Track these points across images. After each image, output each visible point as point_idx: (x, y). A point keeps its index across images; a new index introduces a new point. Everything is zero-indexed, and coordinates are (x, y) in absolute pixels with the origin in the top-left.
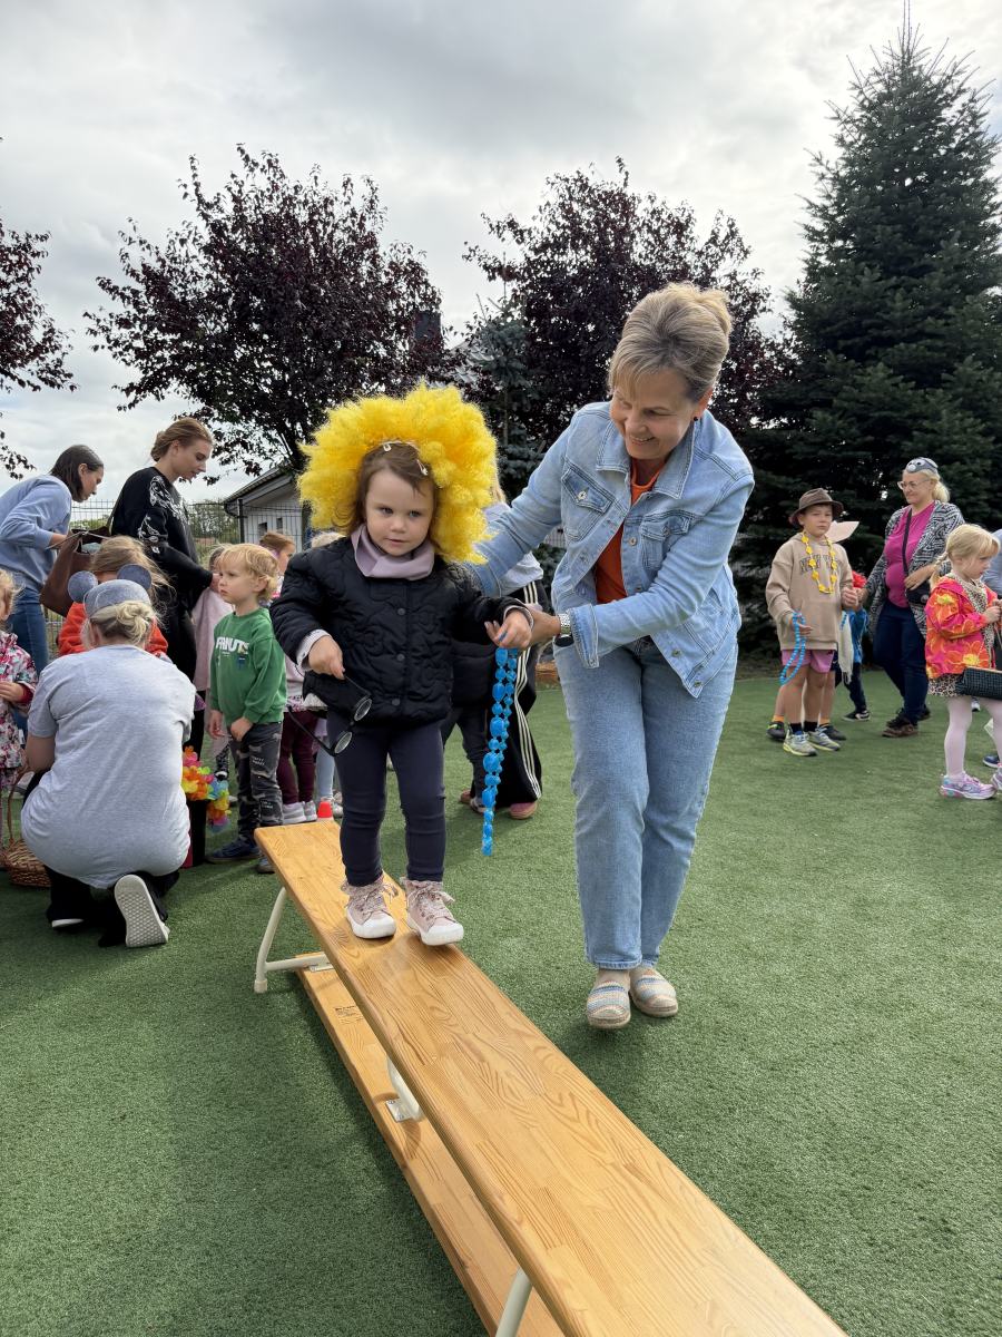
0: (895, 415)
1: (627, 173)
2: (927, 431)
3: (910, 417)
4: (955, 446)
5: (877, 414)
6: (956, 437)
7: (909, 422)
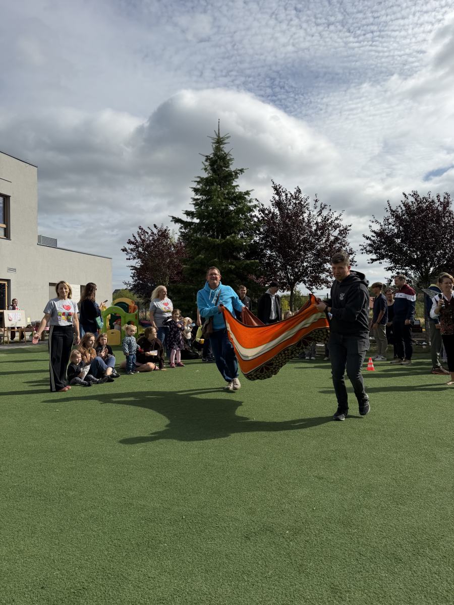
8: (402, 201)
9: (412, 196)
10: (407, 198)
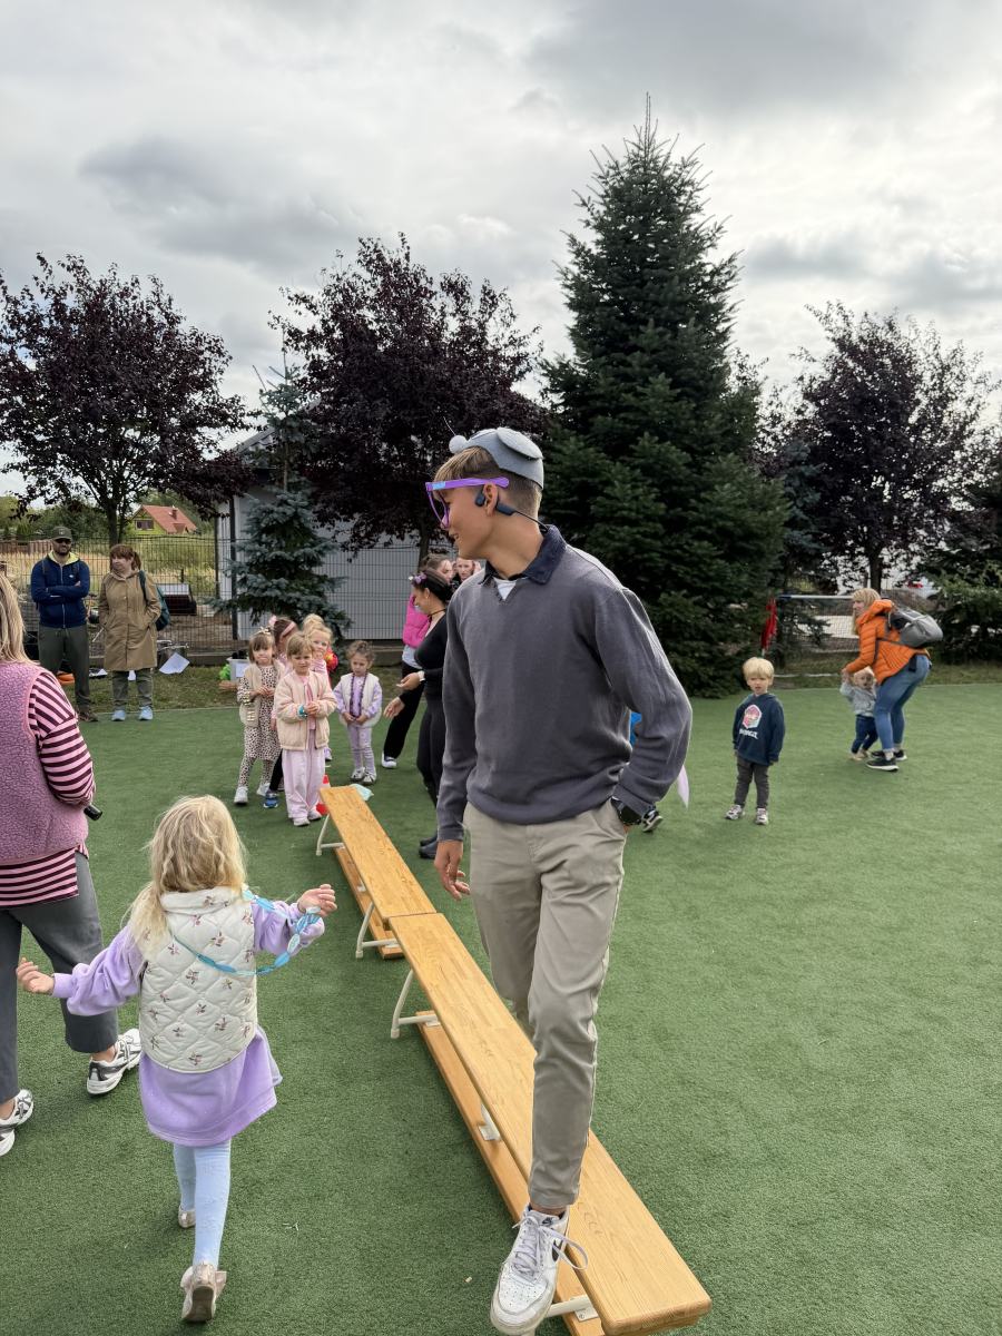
0: (590, 480)
1: (408, 248)
2: (608, 497)
3: (601, 482)
4: (625, 513)
5: (578, 479)
6: (626, 505)
7: (600, 487)
8: (36, 279)
9: (69, 269)
10: (50, 272)
